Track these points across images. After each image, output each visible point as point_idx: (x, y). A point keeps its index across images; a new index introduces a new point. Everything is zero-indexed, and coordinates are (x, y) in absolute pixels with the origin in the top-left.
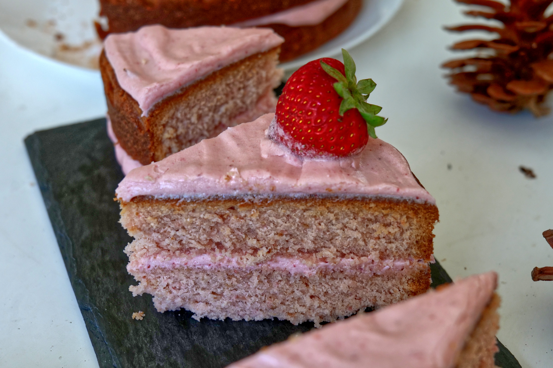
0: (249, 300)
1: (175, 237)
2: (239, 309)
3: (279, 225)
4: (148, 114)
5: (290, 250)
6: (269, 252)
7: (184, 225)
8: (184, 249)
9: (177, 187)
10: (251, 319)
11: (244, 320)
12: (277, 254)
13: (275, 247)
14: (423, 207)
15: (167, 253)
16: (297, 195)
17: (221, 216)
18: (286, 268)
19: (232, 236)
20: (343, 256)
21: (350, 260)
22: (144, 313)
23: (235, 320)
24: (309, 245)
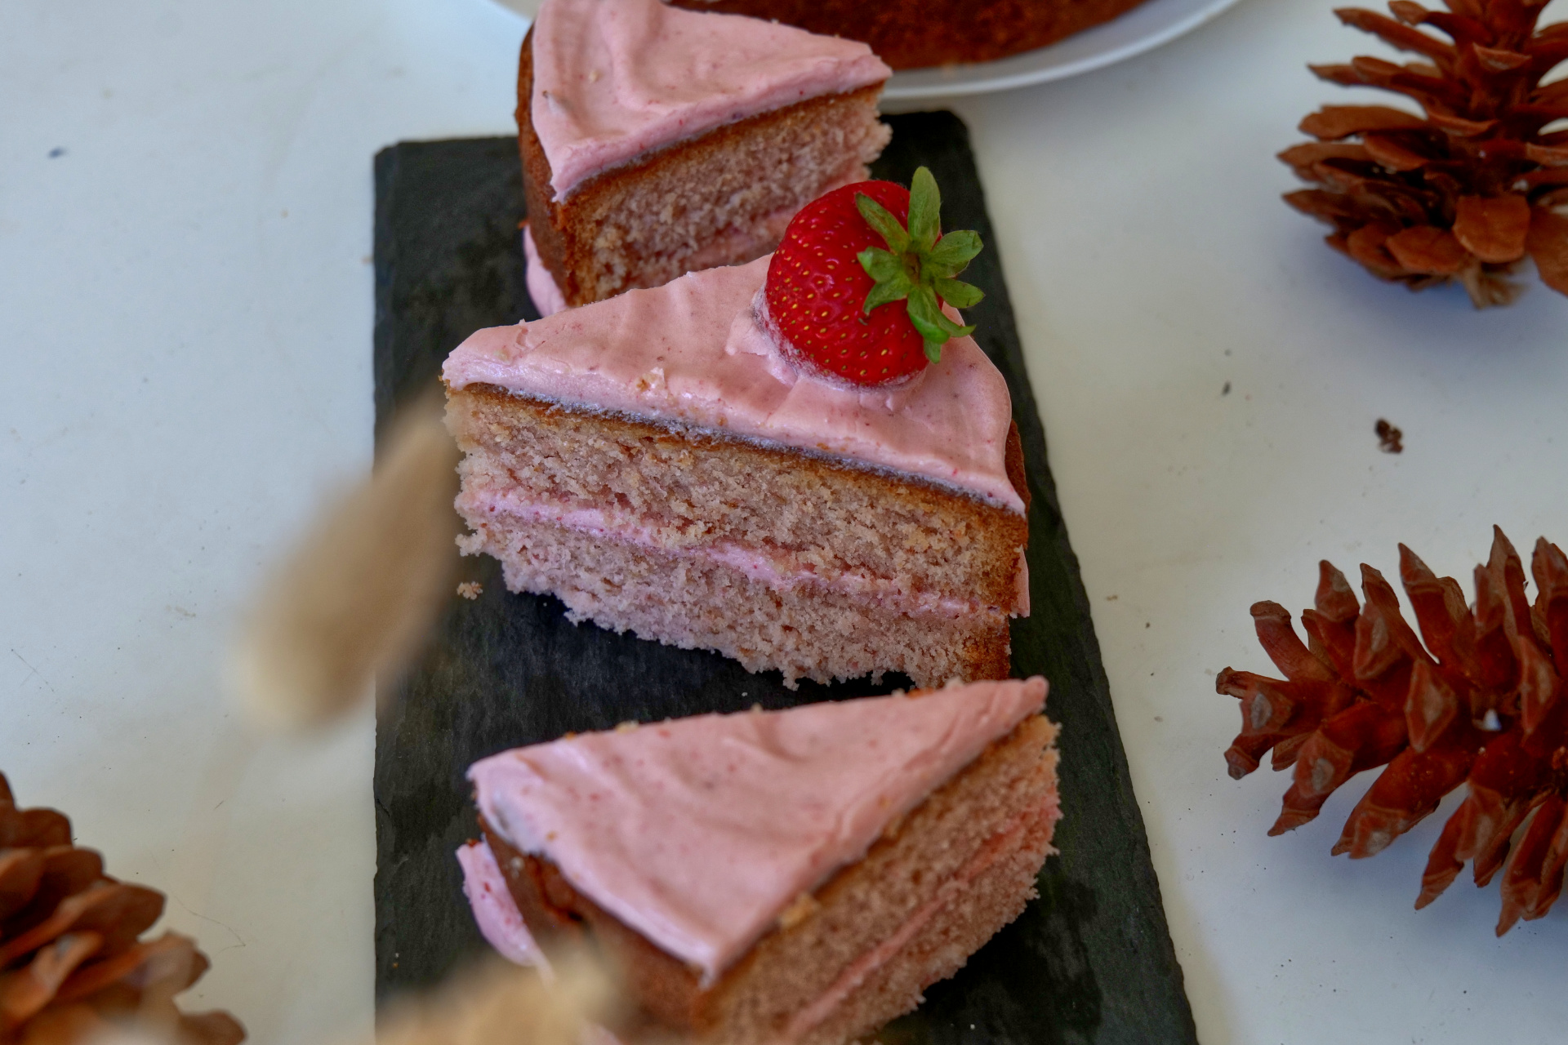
0: (670, 608)
1: (541, 468)
2: (652, 620)
3: (731, 488)
4: (565, 198)
5: (749, 537)
6: (709, 531)
7: (558, 449)
8: (557, 492)
9: (550, 382)
10: (672, 642)
11: (658, 640)
12: (725, 538)
13: (722, 525)
14: (998, 514)
15: (525, 492)
16: (766, 443)
17: (627, 449)
18: (739, 567)
19: (644, 488)
20: (847, 567)
21: (859, 579)
22: (482, 588)
23: (643, 638)
24: (783, 535)
